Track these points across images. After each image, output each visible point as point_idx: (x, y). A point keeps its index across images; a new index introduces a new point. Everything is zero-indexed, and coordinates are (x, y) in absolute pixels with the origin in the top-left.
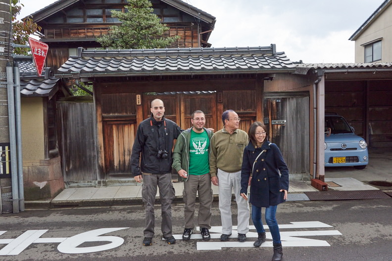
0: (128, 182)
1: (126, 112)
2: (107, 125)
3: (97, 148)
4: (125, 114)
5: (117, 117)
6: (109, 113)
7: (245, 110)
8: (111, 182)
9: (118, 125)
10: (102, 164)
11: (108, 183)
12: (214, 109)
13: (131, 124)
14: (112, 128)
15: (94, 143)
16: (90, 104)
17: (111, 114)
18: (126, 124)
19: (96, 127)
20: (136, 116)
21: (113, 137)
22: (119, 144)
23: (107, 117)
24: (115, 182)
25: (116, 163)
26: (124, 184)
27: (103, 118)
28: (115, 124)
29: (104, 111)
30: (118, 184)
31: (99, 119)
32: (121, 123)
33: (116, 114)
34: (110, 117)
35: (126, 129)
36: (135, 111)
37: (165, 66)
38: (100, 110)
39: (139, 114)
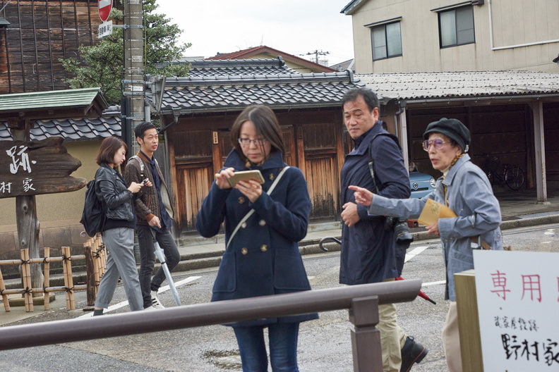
1: (201, 154)
2: (180, 169)
4: (199, 156)
5: (191, 160)
6: (182, 155)
7: (325, 146)
8: (188, 241)
9: (190, 170)
10: (177, 219)
11: (185, 243)
12: (293, 146)
13: (204, 168)
14: (183, 174)
17: (184, 157)
18: (199, 168)
19: (170, 174)
20: (212, 158)
21: (184, 185)
22: (191, 194)
23: (180, 161)
24: (192, 241)
25: (189, 218)
27: (176, 161)
28: (187, 169)
29: (176, 154)
30: (195, 243)
31: (172, 163)
32: (193, 167)
33: (190, 157)
34: (183, 160)
35: (199, 174)
36: (210, 152)
37: (258, 99)
38: (172, 152)
39: (216, 156)
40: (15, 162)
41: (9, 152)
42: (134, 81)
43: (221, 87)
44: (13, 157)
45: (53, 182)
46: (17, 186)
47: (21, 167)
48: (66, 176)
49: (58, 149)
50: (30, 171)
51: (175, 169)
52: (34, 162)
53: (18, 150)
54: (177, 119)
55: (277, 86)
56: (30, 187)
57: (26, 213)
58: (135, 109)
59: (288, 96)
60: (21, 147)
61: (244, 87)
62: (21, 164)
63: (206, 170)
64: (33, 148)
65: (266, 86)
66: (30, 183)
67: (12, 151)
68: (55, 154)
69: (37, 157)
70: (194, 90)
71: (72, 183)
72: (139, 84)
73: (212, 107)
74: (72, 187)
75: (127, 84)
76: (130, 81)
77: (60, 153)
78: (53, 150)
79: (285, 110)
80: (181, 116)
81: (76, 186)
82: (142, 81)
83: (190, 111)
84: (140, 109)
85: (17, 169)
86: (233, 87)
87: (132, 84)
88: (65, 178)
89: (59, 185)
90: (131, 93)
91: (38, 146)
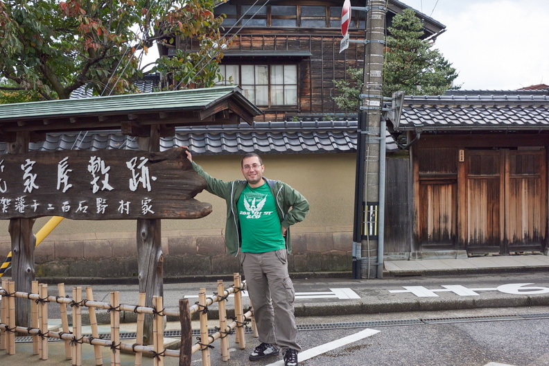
0: (446, 254)
1: (446, 171)
2: (423, 183)
3: (412, 213)
4: (444, 173)
5: (435, 176)
6: (426, 171)
8: (426, 254)
9: (434, 186)
10: (417, 232)
11: (423, 256)
12: (543, 168)
13: (448, 185)
14: (426, 189)
15: (407, 207)
16: (405, 159)
17: (428, 173)
18: (444, 185)
19: (412, 188)
20: (457, 175)
21: (427, 200)
22: (434, 209)
23: (424, 176)
24: (431, 254)
25: (430, 232)
26: (441, 257)
27: (420, 176)
28: (431, 185)
29: (421, 169)
30: (434, 257)
31: (416, 178)
32: (438, 183)
33: (434, 173)
34: (427, 176)
35: (443, 190)
36: (456, 169)
37: (507, 119)
38: (417, 168)
39: (461, 174)
40: (135, 177)
41: (129, 164)
42: (371, 96)
43: (471, 107)
44: (133, 171)
45: (173, 205)
46: (135, 207)
47: (140, 184)
48: (187, 199)
49: (181, 164)
50: (149, 189)
51: (418, 183)
52: (154, 178)
53: (139, 162)
54: (419, 136)
55: (530, 107)
56: (148, 209)
57: (145, 241)
58: (370, 123)
59: (540, 118)
60: (142, 158)
61: (495, 107)
62: (140, 179)
63: (450, 187)
64: (155, 161)
65: (519, 107)
66: (149, 204)
67: (133, 163)
68: (177, 169)
69: (158, 172)
70: (441, 109)
71: (194, 209)
72: (376, 99)
73: (443, 125)
74: (193, 213)
75: (364, 98)
76: (367, 96)
77: (183, 168)
78: (175, 164)
79: (536, 132)
80: (423, 133)
81: (198, 213)
82: (379, 96)
83: (433, 129)
84: (376, 124)
85: (136, 185)
86: (483, 107)
87: (369, 99)
88: (188, 202)
89: (181, 209)
90: (366, 108)
91: (158, 158)
